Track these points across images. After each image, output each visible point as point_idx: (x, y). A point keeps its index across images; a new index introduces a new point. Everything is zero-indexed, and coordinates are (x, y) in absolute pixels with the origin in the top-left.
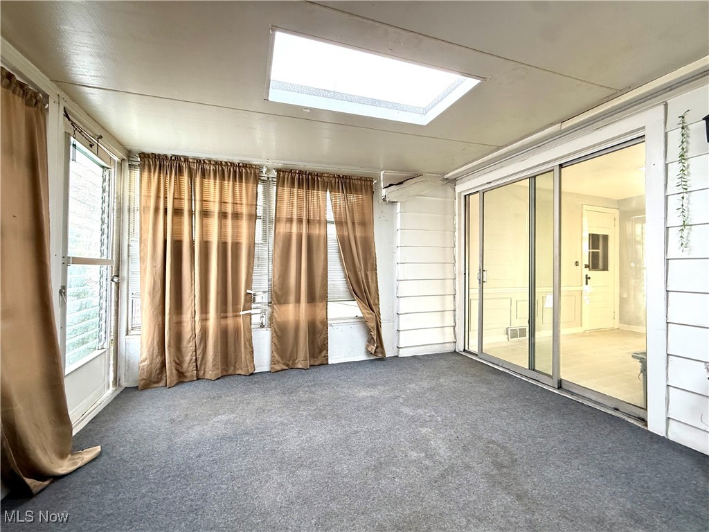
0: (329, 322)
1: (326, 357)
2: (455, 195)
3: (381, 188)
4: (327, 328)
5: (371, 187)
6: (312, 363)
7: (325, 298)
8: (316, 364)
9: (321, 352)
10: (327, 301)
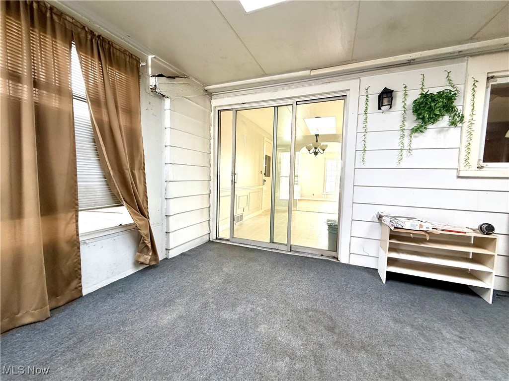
0: (81, 239)
1: (79, 288)
2: (211, 108)
3: (148, 75)
4: (79, 248)
5: (138, 68)
6: (54, 305)
7: (74, 206)
8: (61, 304)
9: (68, 283)
10: (77, 211)
